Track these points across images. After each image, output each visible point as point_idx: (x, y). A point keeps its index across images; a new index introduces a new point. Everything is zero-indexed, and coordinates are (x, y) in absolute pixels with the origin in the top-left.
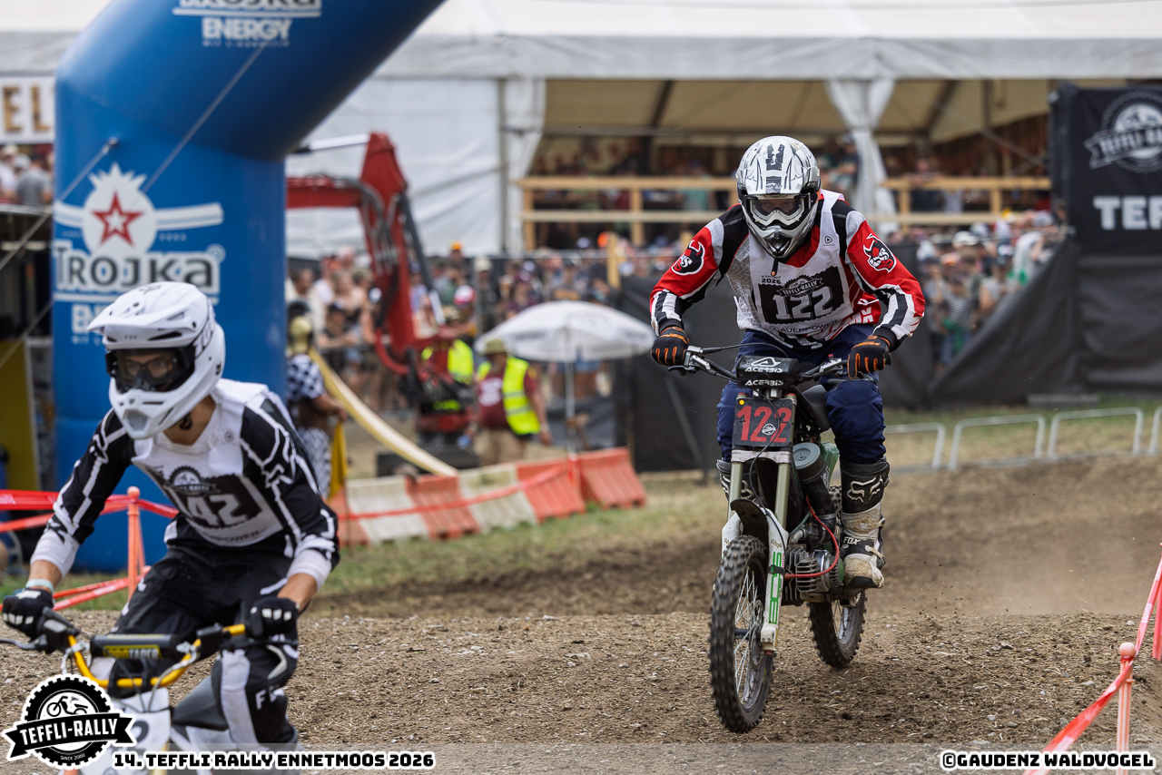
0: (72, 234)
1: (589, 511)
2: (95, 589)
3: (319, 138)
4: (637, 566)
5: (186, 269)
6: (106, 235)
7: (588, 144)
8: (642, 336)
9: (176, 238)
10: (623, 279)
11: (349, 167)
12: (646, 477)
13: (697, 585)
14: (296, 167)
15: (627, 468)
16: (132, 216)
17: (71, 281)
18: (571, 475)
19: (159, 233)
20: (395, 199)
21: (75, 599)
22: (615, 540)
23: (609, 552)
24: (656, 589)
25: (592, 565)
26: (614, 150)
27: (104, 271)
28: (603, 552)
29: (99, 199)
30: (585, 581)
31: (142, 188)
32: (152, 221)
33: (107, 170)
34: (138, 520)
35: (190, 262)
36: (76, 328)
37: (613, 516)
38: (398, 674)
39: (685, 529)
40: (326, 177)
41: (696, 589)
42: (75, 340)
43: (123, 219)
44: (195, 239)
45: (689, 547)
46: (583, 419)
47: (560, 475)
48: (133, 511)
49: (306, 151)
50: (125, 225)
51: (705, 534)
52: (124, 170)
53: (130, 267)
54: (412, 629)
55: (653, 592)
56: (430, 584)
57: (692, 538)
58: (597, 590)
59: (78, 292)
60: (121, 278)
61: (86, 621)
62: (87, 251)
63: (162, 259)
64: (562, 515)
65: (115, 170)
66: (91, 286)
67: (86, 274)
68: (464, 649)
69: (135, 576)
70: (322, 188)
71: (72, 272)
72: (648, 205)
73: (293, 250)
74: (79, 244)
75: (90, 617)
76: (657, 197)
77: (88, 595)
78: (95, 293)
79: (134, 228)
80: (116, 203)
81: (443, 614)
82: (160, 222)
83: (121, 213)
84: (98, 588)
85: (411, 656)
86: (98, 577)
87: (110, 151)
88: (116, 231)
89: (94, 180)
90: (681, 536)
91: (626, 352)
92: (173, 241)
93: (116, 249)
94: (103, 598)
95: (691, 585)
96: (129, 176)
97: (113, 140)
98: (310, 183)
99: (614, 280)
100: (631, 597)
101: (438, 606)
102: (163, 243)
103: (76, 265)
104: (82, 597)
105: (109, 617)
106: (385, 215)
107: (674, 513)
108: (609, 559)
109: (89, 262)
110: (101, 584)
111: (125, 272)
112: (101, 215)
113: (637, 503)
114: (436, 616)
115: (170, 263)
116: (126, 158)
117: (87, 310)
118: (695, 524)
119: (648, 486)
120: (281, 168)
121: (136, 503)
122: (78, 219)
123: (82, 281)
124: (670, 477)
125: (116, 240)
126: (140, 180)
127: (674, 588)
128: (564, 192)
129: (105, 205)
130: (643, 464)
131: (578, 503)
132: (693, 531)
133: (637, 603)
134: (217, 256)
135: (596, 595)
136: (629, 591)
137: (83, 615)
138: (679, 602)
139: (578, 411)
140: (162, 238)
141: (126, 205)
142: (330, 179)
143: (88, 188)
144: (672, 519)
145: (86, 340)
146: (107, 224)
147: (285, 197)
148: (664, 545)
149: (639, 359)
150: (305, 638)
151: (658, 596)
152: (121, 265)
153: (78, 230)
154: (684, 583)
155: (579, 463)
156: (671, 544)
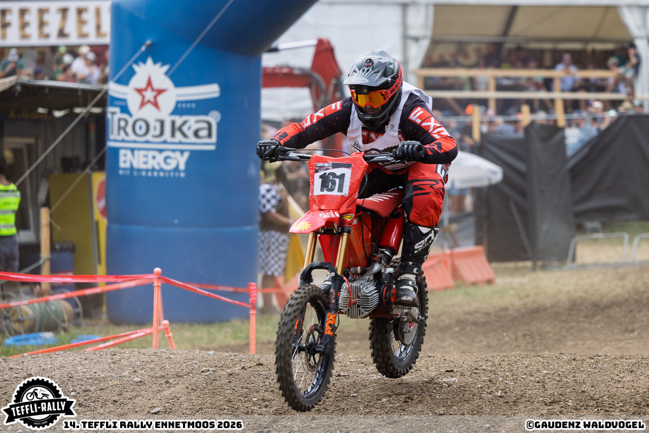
0: (120, 103)
1: (457, 287)
2: (130, 334)
3: (283, 42)
4: (488, 323)
5: (195, 127)
6: (143, 104)
7: (461, 47)
8: (494, 173)
9: (189, 106)
10: (482, 135)
11: (304, 60)
12: (495, 265)
13: (528, 335)
14: (268, 61)
15: (483, 259)
16: (160, 92)
17: (119, 134)
18: (446, 263)
19: (178, 102)
20: (334, 82)
21: (117, 341)
22: (474, 305)
23: (470, 314)
24: (501, 337)
25: (459, 322)
26: (478, 51)
27: (141, 128)
28: (466, 313)
29: (138, 81)
30: (454, 332)
31: (166, 73)
32: (173, 95)
33: (144, 62)
34: (160, 289)
35: (197, 122)
36: (122, 165)
37: (472, 290)
38: (330, 391)
39: (520, 299)
40: (288, 67)
41: (528, 337)
42: (121, 172)
43: (154, 93)
44: (201, 107)
45: (523, 310)
46: (454, 227)
47: (439, 263)
48: (156, 283)
49: (276, 50)
50: (155, 97)
51: (534, 302)
52: (155, 62)
53: (158, 125)
54: (340, 362)
55: (499, 340)
56: (351, 334)
57: (525, 305)
58: (462, 338)
59: (123, 141)
60: (152, 132)
61: (124, 355)
62: (130, 115)
63: (179, 120)
64: (439, 289)
65: (150, 61)
66: (132, 137)
67: (129, 129)
68: (374, 375)
69: (157, 326)
70: (285, 74)
71: (119, 128)
72: (500, 88)
73: (265, 115)
74: (125, 109)
75: (127, 352)
76: (506, 82)
77: (126, 338)
78: (135, 142)
79: (160, 99)
80: (149, 83)
81: (360, 353)
82: (178, 96)
83: (153, 90)
84: (133, 334)
85: (338, 379)
86: (132, 327)
87: (146, 49)
88: (149, 101)
89: (135, 67)
90: (518, 303)
91: (485, 183)
92: (186, 108)
93: (149, 113)
94: (136, 340)
95: (524, 335)
96: (159, 65)
97: (148, 42)
98: (278, 71)
99: (476, 135)
100: (485, 343)
101: (357, 348)
102: (180, 109)
103: (123, 124)
104: (122, 339)
105: (139, 353)
106: (326, 92)
107: (513, 289)
108: (470, 318)
109: (131, 121)
110: (134, 332)
111: (155, 128)
112: (139, 91)
113: (489, 282)
114: (355, 354)
115: (185, 123)
116: (157, 54)
117: (129, 153)
118: (527, 296)
119: (497, 271)
120: (259, 61)
121: (159, 278)
122: (125, 94)
123: (126, 134)
124: (511, 265)
125: (149, 107)
126: (166, 68)
127: (513, 337)
128: (445, 78)
129: (142, 84)
130: (494, 256)
131: (451, 282)
132: (526, 300)
133: (489, 346)
134: (216, 119)
135: (461, 341)
136: (483, 339)
137: (123, 351)
138: (516, 346)
139: (451, 221)
140: (179, 105)
141: (156, 85)
142: (291, 69)
143: (131, 73)
144: (512, 292)
145: (128, 172)
146: (143, 97)
147: (261, 81)
148: (507, 309)
149: (493, 188)
150: (269, 367)
151: (502, 342)
152: (152, 123)
153: (125, 100)
154: (520, 334)
155: (452, 256)
156: (511, 308)
